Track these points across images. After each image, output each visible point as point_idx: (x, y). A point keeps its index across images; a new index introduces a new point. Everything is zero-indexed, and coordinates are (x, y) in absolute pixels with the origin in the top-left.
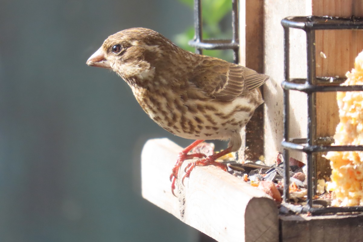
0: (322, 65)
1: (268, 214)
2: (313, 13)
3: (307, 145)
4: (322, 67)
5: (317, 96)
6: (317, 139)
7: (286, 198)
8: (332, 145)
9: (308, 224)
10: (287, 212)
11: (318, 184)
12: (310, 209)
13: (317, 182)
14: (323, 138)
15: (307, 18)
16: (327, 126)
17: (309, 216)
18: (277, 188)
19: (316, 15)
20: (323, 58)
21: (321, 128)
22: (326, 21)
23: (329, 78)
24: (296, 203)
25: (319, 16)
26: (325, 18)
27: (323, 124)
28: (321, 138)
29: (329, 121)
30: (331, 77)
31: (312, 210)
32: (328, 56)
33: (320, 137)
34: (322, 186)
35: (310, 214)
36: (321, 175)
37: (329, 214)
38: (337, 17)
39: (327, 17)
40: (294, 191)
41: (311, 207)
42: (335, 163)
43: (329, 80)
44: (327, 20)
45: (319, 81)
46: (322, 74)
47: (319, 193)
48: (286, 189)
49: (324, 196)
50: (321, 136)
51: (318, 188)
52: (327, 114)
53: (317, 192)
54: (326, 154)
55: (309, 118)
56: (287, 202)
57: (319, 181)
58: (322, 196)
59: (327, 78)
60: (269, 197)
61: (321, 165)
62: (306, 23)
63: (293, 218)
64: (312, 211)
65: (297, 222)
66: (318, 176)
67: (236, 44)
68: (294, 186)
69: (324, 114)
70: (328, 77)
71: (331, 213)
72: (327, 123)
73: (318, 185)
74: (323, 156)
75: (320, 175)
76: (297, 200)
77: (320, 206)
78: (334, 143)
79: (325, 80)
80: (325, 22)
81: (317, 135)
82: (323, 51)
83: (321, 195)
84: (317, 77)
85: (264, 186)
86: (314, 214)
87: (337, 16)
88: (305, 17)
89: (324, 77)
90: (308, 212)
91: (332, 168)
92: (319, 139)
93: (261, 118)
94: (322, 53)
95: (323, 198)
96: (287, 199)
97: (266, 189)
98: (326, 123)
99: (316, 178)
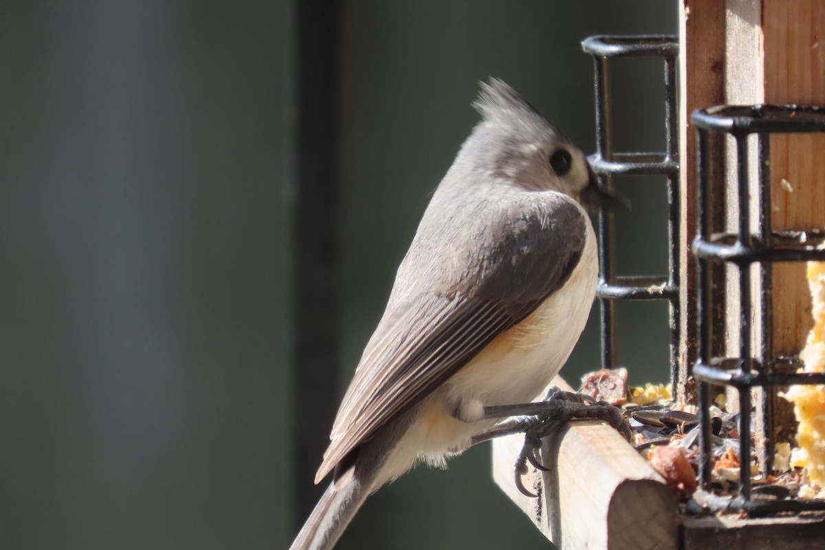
0: (786, 206)
1: (656, 515)
2: (766, 99)
3: (739, 372)
4: (786, 211)
5: (774, 271)
6: (774, 360)
7: (703, 482)
8: (800, 371)
9: (738, 536)
10: (699, 510)
11: (777, 452)
12: (745, 503)
13: (773, 447)
14: (787, 358)
15: (753, 108)
16: (796, 334)
17: (742, 518)
18: (690, 461)
19: (773, 103)
20: (786, 193)
21: (783, 337)
22: (791, 116)
23: (798, 233)
24: (724, 492)
25: (778, 105)
26: (791, 110)
27: (788, 328)
28: (782, 357)
29: (801, 321)
30: (802, 231)
31: (750, 504)
32: (798, 188)
33: (781, 355)
34: (784, 456)
35: (745, 515)
36: (784, 433)
37: (784, 513)
38: (816, 108)
39: (795, 106)
40: (727, 467)
41: (747, 498)
42: (805, 409)
43: (798, 238)
44: (794, 113)
45: (776, 241)
46: (785, 225)
47: (778, 471)
48: (703, 462)
49: (787, 476)
50: (783, 352)
51: (775, 461)
52: (796, 307)
53: (774, 468)
54: (785, 392)
55: (743, 317)
56: (708, 489)
57: (778, 446)
58: (782, 478)
59: (794, 234)
60: (658, 478)
61: (784, 413)
62: (737, 119)
63: (708, 521)
64: (749, 508)
65: (717, 530)
66: (775, 437)
67: (671, 164)
68: (730, 457)
69: (790, 308)
70: (796, 231)
71: (790, 513)
72: (797, 327)
73: (777, 455)
74: (780, 394)
75: (781, 433)
76: (728, 485)
77: (771, 497)
78: (804, 368)
79: (790, 238)
80: (790, 118)
81: (774, 351)
82: (787, 178)
83: (782, 473)
84: (774, 232)
85: (660, 457)
86: (753, 514)
87: (815, 105)
88: (749, 108)
89: (789, 231)
90: (741, 511)
91: (798, 418)
92: (778, 360)
93: (719, 317)
94: (784, 181)
95: (785, 481)
96: (705, 484)
97: (665, 462)
98: (793, 326)
99: (773, 439)
